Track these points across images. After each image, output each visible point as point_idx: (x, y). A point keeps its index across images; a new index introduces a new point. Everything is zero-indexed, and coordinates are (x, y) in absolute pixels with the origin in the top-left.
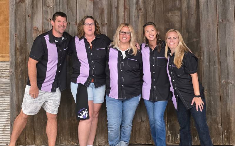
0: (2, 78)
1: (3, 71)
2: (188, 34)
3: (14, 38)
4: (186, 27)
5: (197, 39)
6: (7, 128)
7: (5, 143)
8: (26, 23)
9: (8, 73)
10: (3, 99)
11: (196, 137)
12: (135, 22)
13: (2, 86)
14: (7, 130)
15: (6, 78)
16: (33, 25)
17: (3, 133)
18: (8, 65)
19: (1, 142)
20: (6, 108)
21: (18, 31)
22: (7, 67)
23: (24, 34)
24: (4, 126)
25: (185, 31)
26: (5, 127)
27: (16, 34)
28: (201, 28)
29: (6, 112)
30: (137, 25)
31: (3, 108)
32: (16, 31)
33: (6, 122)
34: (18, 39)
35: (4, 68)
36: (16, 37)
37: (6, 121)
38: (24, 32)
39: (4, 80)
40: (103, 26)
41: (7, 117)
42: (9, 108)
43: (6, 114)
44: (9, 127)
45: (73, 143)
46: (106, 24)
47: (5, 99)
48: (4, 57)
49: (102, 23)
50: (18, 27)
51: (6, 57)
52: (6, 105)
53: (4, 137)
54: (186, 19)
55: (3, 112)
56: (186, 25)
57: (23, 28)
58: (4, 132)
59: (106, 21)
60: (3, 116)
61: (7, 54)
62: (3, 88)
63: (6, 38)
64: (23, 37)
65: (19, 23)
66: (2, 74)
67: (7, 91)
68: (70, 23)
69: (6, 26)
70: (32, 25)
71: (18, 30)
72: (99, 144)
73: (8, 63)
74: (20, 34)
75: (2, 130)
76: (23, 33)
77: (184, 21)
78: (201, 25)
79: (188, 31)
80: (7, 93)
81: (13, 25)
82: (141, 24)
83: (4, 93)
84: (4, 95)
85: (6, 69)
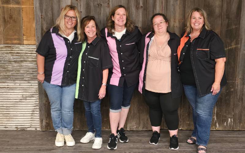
0: (28, 62)
1: (29, 55)
2: (228, 21)
3: (40, 20)
4: (227, 13)
5: (237, 26)
6: (35, 114)
7: (34, 128)
8: (53, 3)
9: (34, 58)
10: (30, 84)
11: (225, 123)
12: (173, 5)
13: (28, 71)
14: (36, 115)
15: (32, 62)
16: (61, 6)
17: (31, 118)
18: (35, 49)
19: (31, 127)
20: (34, 93)
21: (44, 12)
22: (32, 51)
23: (51, 16)
24: (32, 111)
25: (225, 17)
26: (34, 113)
27: (42, 16)
28: (242, 14)
29: (33, 97)
30: (175, 10)
31: (30, 93)
32: (42, 12)
33: (34, 108)
34: (44, 20)
35: (30, 52)
36: (42, 18)
37: (35, 106)
38: (50, 12)
39: (30, 65)
40: (138, 9)
41: (34, 103)
42: (38, 93)
43: (34, 100)
44: (38, 113)
45: (104, 128)
46: (142, 7)
47: (32, 84)
48: (30, 40)
49: (136, 6)
50: (44, 7)
51: (31, 40)
52: (34, 90)
53: (32, 122)
54: (227, 4)
55: (30, 97)
56: (227, 10)
57: (50, 9)
58: (33, 117)
59: (141, 4)
60: (31, 102)
61: (33, 37)
62: (29, 73)
63: (30, 19)
64: (50, 19)
65: (44, 3)
66: (28, 58)
67: (33, 76)
68: (101, 5)
69: (30, 5)
70: (59, 5)
71: (44, 10)
72: (130, 129)
73: (35, 47)
74: (47, 15)
75: (30, 115)
76: (50, 14)
77: (225, 6)
78: (242, 11)
79: (228, 17)
80: (34, 78)
81: (38, 5)
82: (179, 8)
83: (31, 78)
84: (31, 80)
85: (32, 53)
